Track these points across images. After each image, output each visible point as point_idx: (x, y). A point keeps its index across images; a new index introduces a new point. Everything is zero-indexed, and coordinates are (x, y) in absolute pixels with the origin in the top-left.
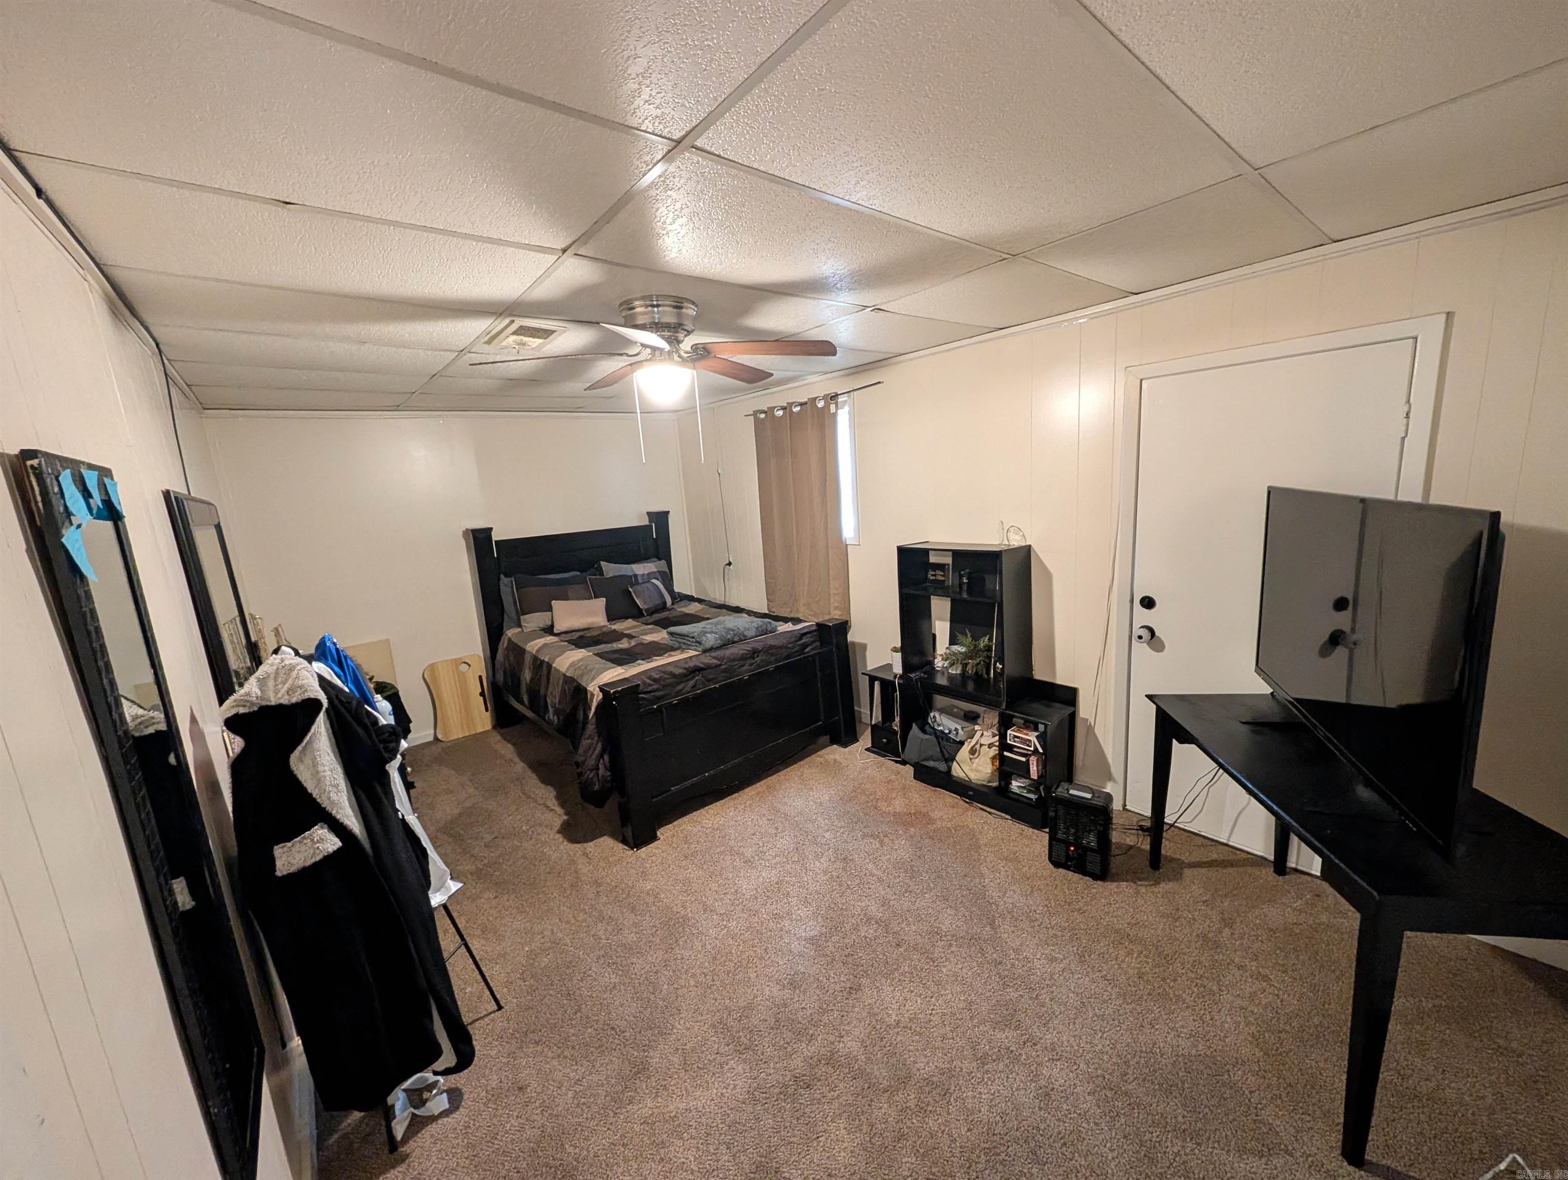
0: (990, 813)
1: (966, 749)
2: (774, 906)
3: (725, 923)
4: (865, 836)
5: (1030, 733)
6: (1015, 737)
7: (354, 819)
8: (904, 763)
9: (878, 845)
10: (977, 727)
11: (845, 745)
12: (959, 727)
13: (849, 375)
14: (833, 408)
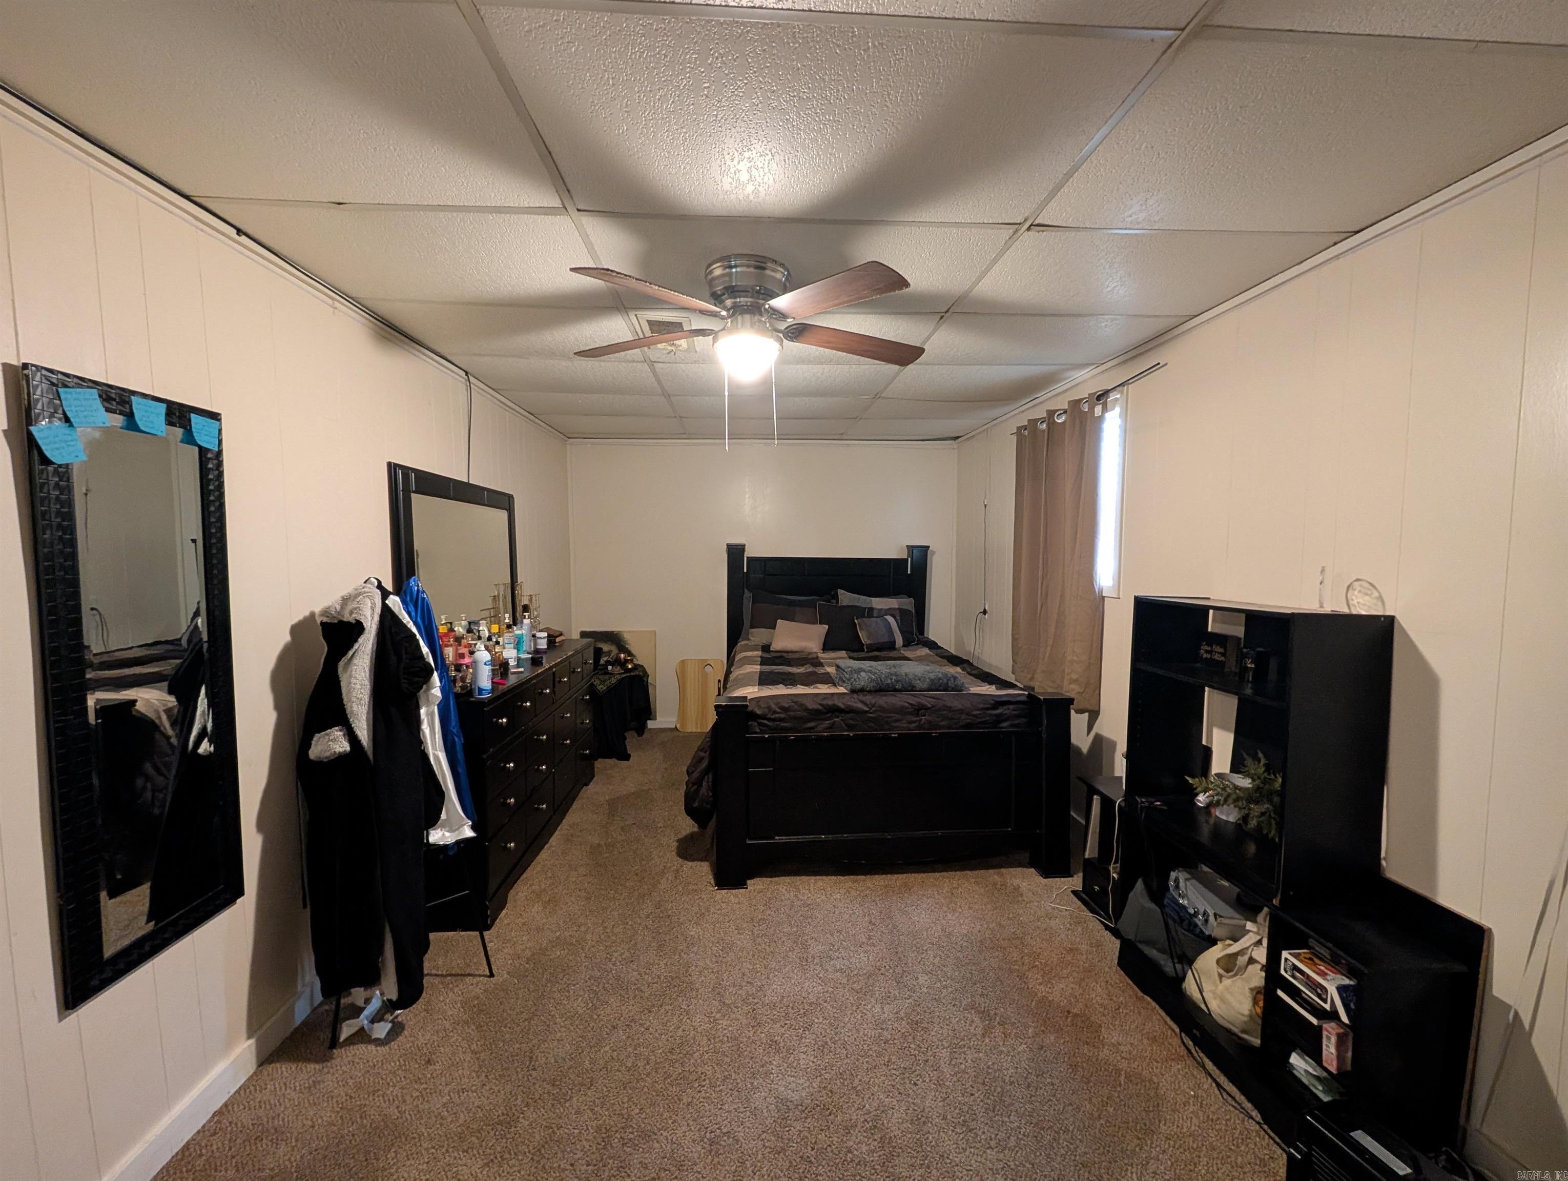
1: (1216, 952)
2: (783, 1030)
3: (718, 1016)
4: (972, 1007)
5: (1331, 975)
6: (1295, 968)
8: (1116, 933)
9: (979, 1031)
10: (1249, 925)
11: (1047, 873)
12: (1211, 912)
13: (1124, 362)
14: (1098, 410)
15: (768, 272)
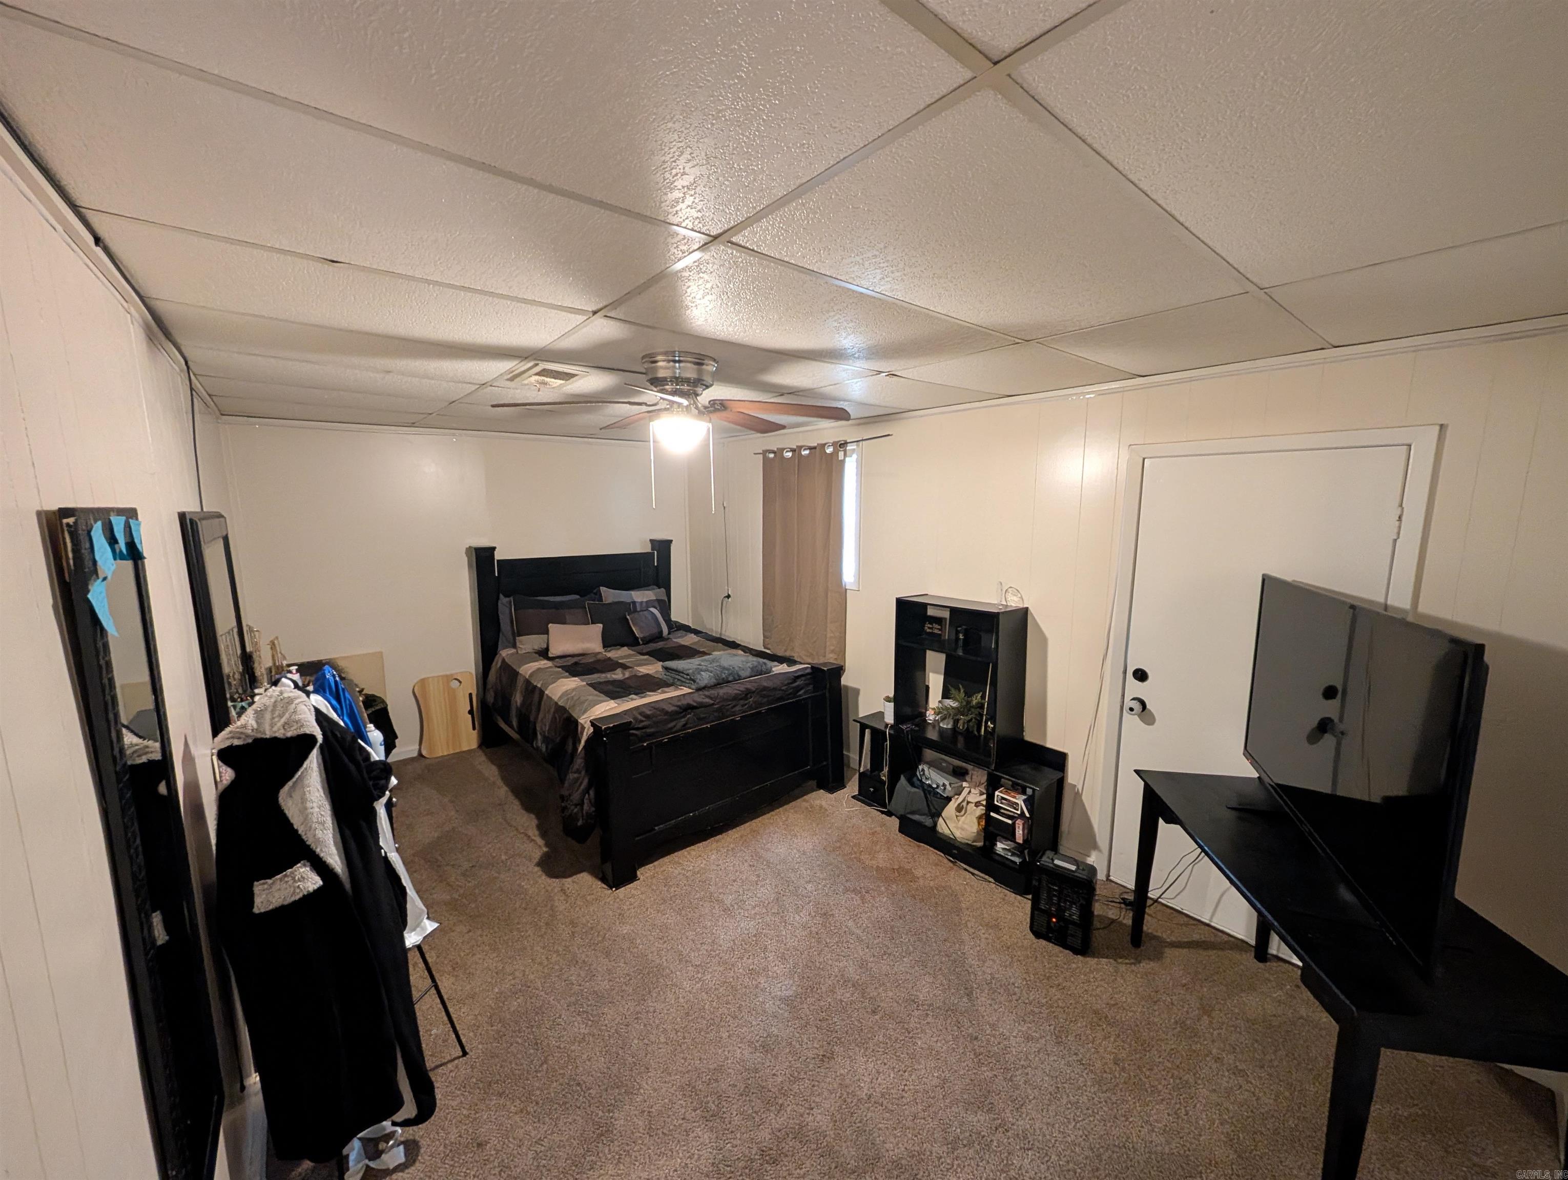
0: (973, 874)
1: (952, 805)
2: (750, 961)
3: (699, 975)
4: (846, 890)
5: (1018, 796)
6: (1003, 798)
7: (337, 858)
8: (889, 814)
9: (859, 902)
10: (965, 784)
11: (832, 790)
12: (947, 783)
13: (859, 424)
14: (841, 455)
15: (704, 367)
